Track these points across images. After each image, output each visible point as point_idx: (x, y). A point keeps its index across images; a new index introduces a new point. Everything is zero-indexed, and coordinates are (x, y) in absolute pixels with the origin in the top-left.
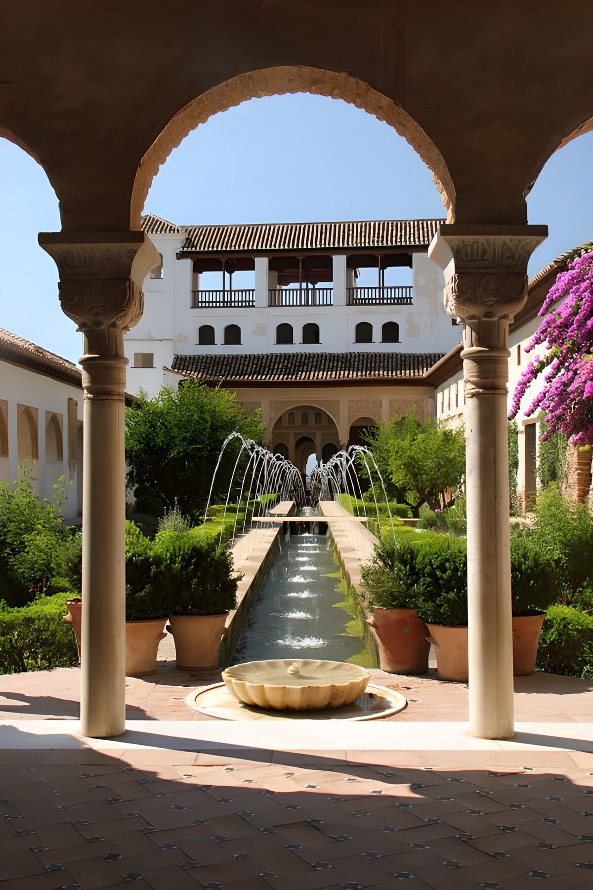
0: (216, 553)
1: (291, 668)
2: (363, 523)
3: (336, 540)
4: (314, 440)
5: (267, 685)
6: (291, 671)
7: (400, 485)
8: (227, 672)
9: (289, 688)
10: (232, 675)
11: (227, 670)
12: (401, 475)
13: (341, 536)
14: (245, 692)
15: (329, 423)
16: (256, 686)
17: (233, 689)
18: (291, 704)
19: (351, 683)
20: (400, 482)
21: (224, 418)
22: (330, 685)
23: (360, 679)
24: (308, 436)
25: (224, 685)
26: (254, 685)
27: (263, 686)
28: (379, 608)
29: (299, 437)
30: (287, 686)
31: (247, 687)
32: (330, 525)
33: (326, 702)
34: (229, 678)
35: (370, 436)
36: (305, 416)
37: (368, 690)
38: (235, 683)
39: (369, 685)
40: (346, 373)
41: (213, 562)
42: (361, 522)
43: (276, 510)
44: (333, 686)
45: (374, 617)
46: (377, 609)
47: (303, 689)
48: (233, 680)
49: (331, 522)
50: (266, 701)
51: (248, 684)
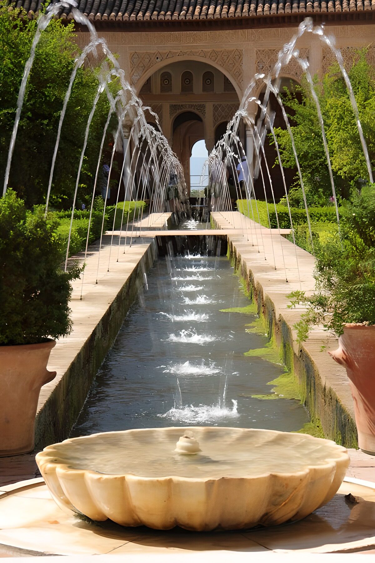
0: (24, 223)
1: (182, 442)
2: (285, 236)
3: (244, 257)
4: (202, 118)
5: (131, 478)
6: (183, 448)
7: (345, 173)
8: (48, 454)
9: (179, 484)
10: (59, 458)
11: (46, 450)
12: (346, 157)
13: (250, 252)
14: (86, 495)
15: (225, 89)
16: (107, 479)
17: (59, 487)
18: (184, 518)
19: (311, 470)
20: (345, 169)
21: (56, 66)
22: (266, 475)
23: (330, 464)
24: (192, 110)
25: (42, 483)
26: (105, 477)
27: (123, 479)
28: (356, 327)
29: (179, 112)
30: (176, 478)
31: (89, 483)
32: (230, 239)
33: (259, 513)
34: (50, 466)
35: (293, 98)
36: (187, 78)
37: (344, 490)
38: (65, 477)
39: (346, 479)
40: (253, 6)
41: (20, 240)
42: (281, 235)
43: (144, 223)
44: (274, 478)
45: (345, 345)
46: (352, 328)
47: (210, 484)
48: (60, 469)
49: (233, 235)
50: (131, 511)
51: (90, 476)
